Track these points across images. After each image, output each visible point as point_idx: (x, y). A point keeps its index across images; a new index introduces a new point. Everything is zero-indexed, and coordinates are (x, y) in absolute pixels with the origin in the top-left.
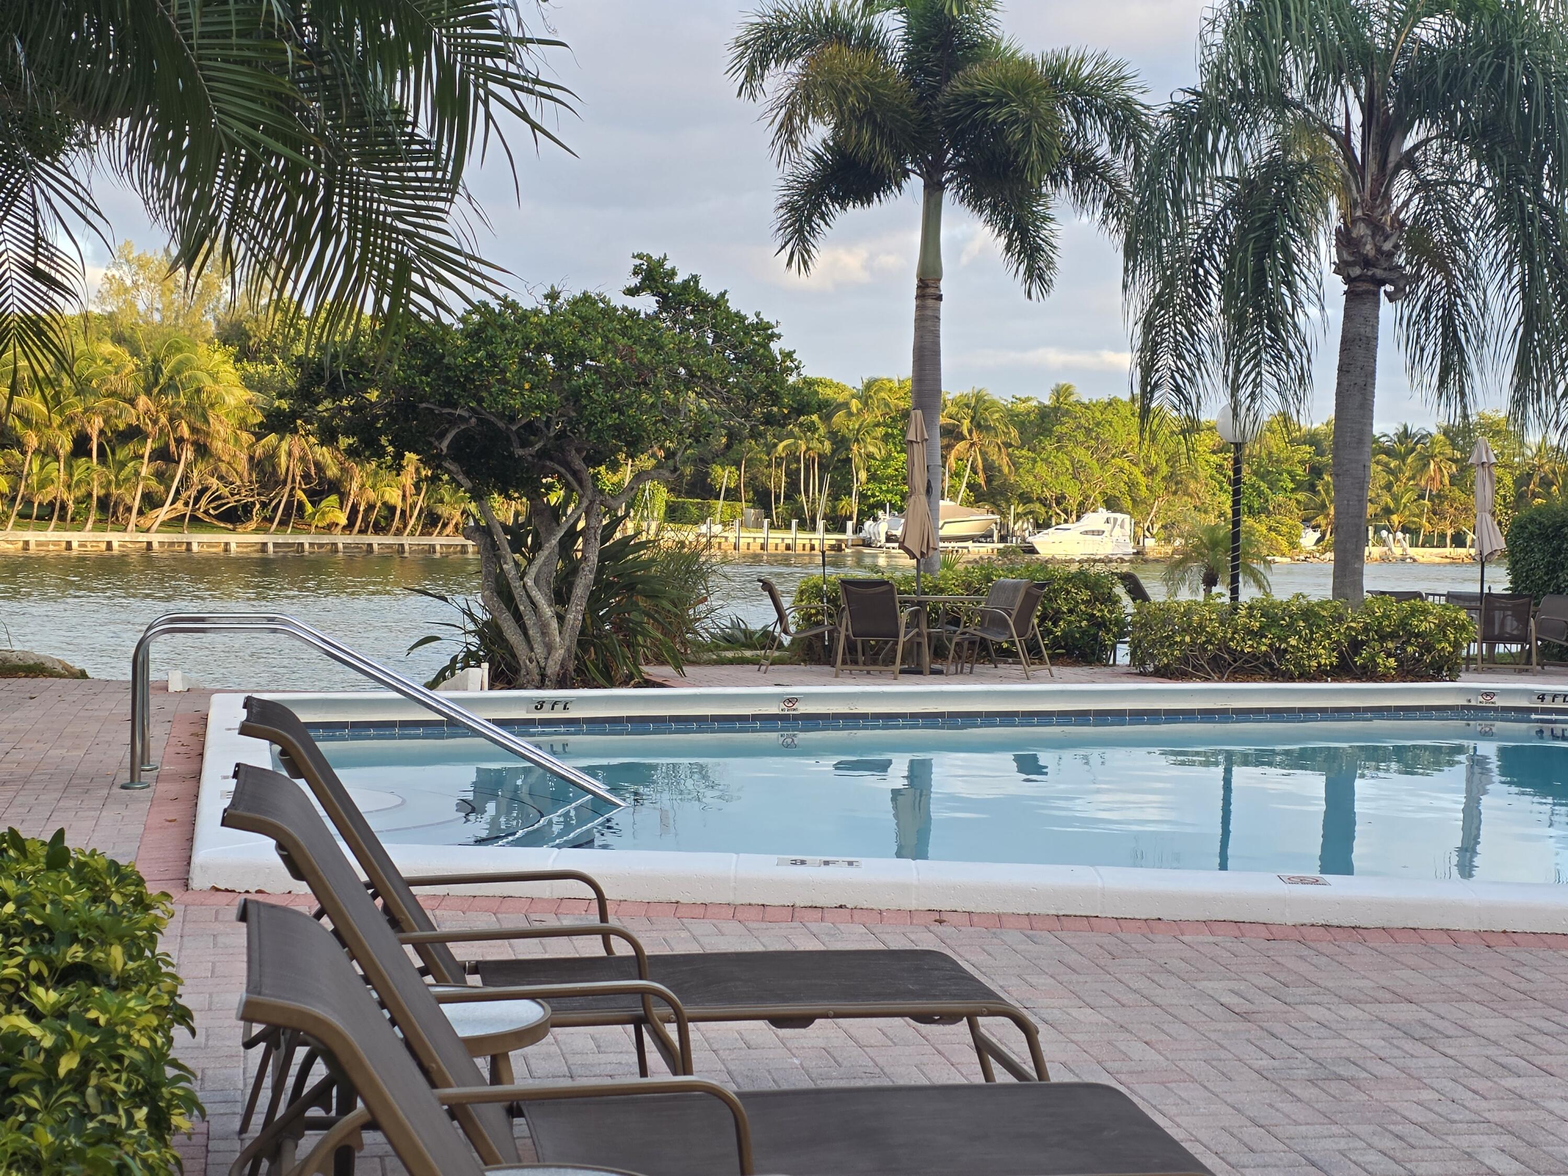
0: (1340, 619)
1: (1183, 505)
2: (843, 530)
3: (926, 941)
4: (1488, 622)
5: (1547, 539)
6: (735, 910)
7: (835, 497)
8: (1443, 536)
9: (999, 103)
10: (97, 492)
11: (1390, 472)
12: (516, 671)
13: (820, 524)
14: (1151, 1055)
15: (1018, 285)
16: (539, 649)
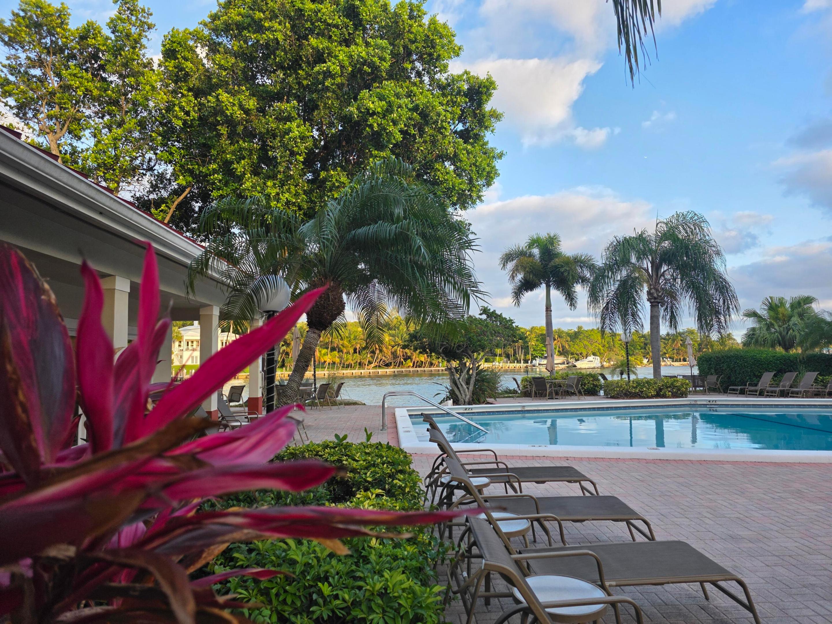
0: (656, 383)
1: (612, 354)
2: (528, 363)
3: (565, 464)
4: (694, 382)
5: (707, 361)
6: (520, 457)
7: (525, 355)
8: (680, 359)
9: (562, 266)
10: (359, 361)
11: (665, 343)
12: (458, 401)
13: (522, 362)
14: (621, 490)
15: (568, 307)
16: (463, 396)
